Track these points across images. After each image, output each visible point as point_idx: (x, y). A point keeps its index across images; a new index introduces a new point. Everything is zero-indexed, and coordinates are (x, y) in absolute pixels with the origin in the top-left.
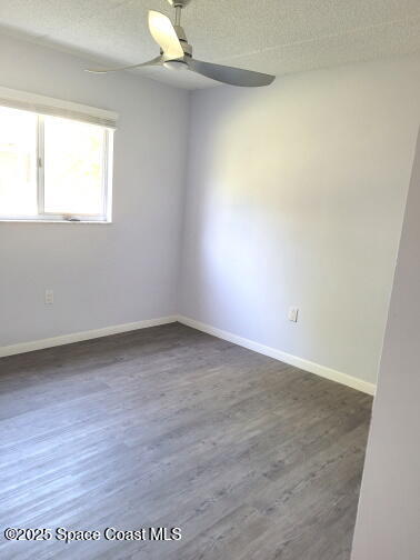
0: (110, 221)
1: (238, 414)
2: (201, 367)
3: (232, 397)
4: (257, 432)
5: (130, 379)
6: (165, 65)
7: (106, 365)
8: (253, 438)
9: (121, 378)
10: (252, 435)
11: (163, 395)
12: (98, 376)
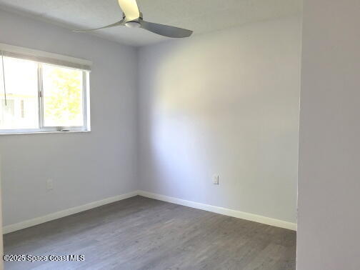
0: (89, 130)
1: (190, 248)
2: (160, 221)
3: (184, 237)
4: (204, 258)
5: (112, 234)
6: (126, 24)
7: (94, 227)
8: (204, 261)
9: (106, 235)
10: (202, 259)
11: (137, 242)
12: (89, 235)
